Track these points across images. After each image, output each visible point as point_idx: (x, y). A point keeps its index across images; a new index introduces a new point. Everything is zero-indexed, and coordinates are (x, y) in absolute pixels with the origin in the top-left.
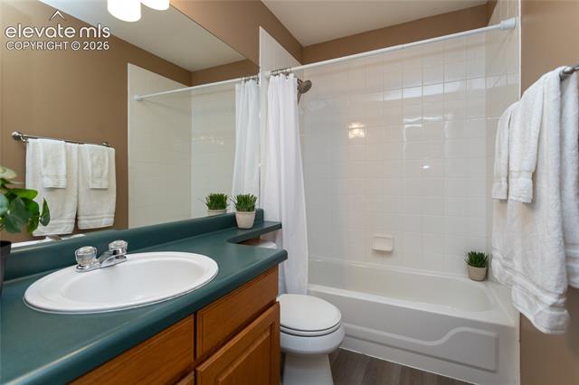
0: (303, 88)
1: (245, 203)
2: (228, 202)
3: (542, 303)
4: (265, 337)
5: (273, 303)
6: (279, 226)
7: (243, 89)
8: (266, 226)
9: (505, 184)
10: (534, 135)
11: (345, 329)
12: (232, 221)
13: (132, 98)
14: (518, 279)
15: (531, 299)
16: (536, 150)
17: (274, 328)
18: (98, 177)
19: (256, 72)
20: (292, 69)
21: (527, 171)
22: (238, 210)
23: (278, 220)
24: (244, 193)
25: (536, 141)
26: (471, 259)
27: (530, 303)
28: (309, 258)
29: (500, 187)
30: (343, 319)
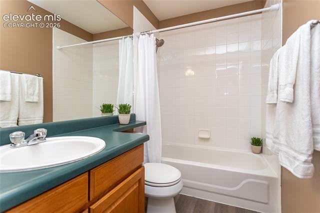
0: (160, 44)
1: (124, 109)
2: (114, 109)
3: (298, 160)
4: (135, 187)
5: (140, 167)
6: (145, 123)
7: (124, 43)
8: (137, 123)
9: (276, 94)
10: (295, 62)
11: (184, 183)
12: (116, 120)
13: (56, 47)
14: (283, 148)
15: (291, 159)
16: (295, 71)
17: (141, 182)
18: (30, 95)
19: (132, 33)
20: (153, 31)
21: (290, 84)
22: (120, 113)
23: (144, 120)
24: (124, 103)
25: (296, 66)
26: (253, 142)
27: (290, 161)
28: (162, 143)
29: (273, 96)
30: (182, 177)
